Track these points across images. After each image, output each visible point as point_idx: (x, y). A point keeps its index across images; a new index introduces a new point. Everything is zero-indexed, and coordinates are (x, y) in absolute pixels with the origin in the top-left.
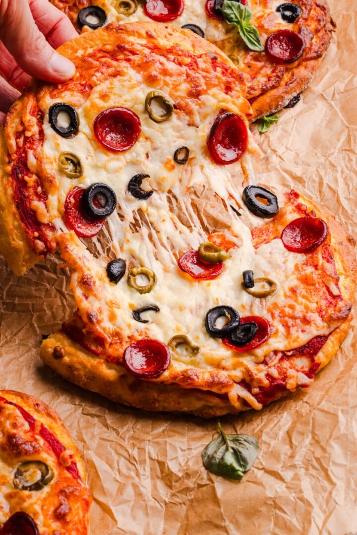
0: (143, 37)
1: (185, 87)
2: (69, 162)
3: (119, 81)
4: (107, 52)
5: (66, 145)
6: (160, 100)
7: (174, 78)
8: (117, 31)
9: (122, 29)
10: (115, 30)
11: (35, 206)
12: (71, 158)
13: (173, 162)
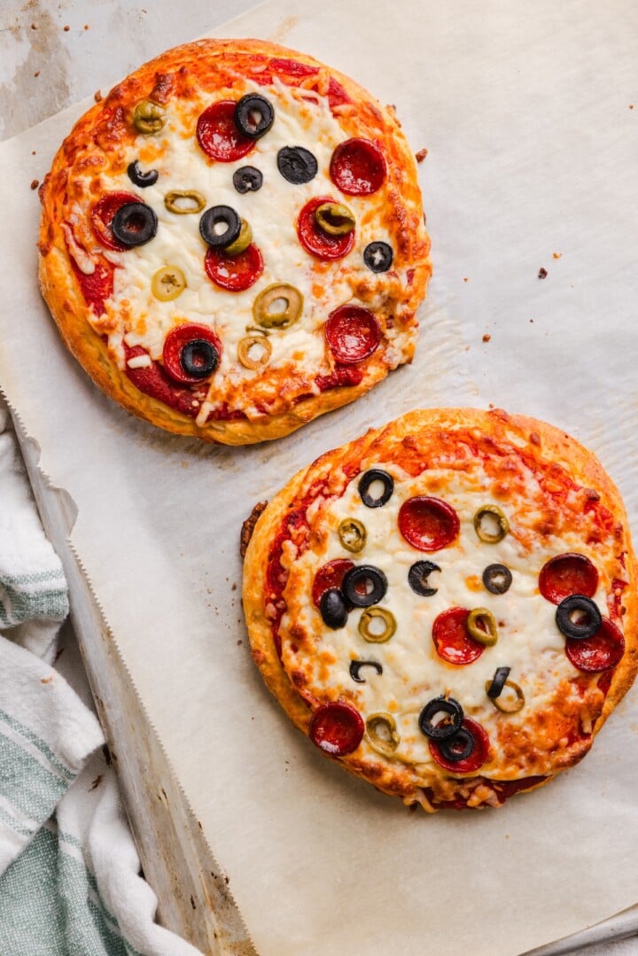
0: (525, 439)
1: (536, 516)
2: (354, 530)
3: (461, 476)
4: (472, 438)
5: (363, 514)
6: (497, 518)
7: (527, 501)
8: (499, 419)
9: (505, 420)
10: (497, 418)
11: (286, 546)
12: (359, 527)
13: (480, 581)
